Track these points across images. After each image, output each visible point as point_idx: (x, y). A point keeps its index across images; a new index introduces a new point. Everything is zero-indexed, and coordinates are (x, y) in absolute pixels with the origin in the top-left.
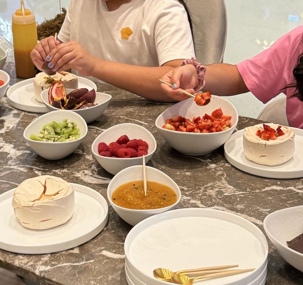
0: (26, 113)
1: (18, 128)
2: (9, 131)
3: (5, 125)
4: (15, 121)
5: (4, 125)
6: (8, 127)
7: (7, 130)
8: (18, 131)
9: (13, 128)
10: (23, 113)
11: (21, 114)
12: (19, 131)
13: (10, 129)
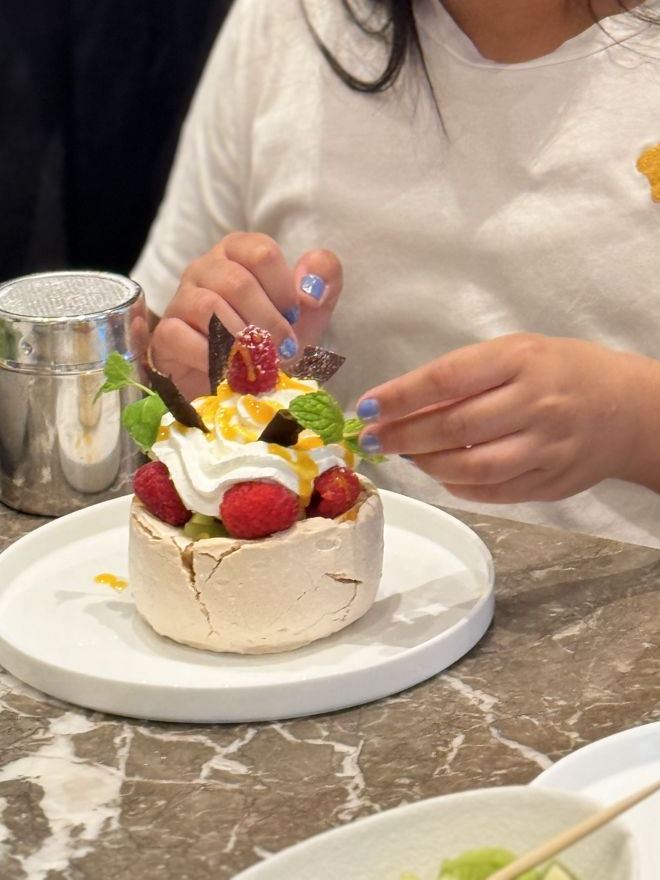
0: (143, 730)
1: (133, 829)
2: (89, 855)
3: (48, 815)
4: (99, 783)
5: (42, 815)
6: (76, 831)
7: (75, 847)
8: (140, 846)
9: (105, 832)
10: (128, 732)
11: (117, 740)
12: (148, 853)
13: (91, 843)
